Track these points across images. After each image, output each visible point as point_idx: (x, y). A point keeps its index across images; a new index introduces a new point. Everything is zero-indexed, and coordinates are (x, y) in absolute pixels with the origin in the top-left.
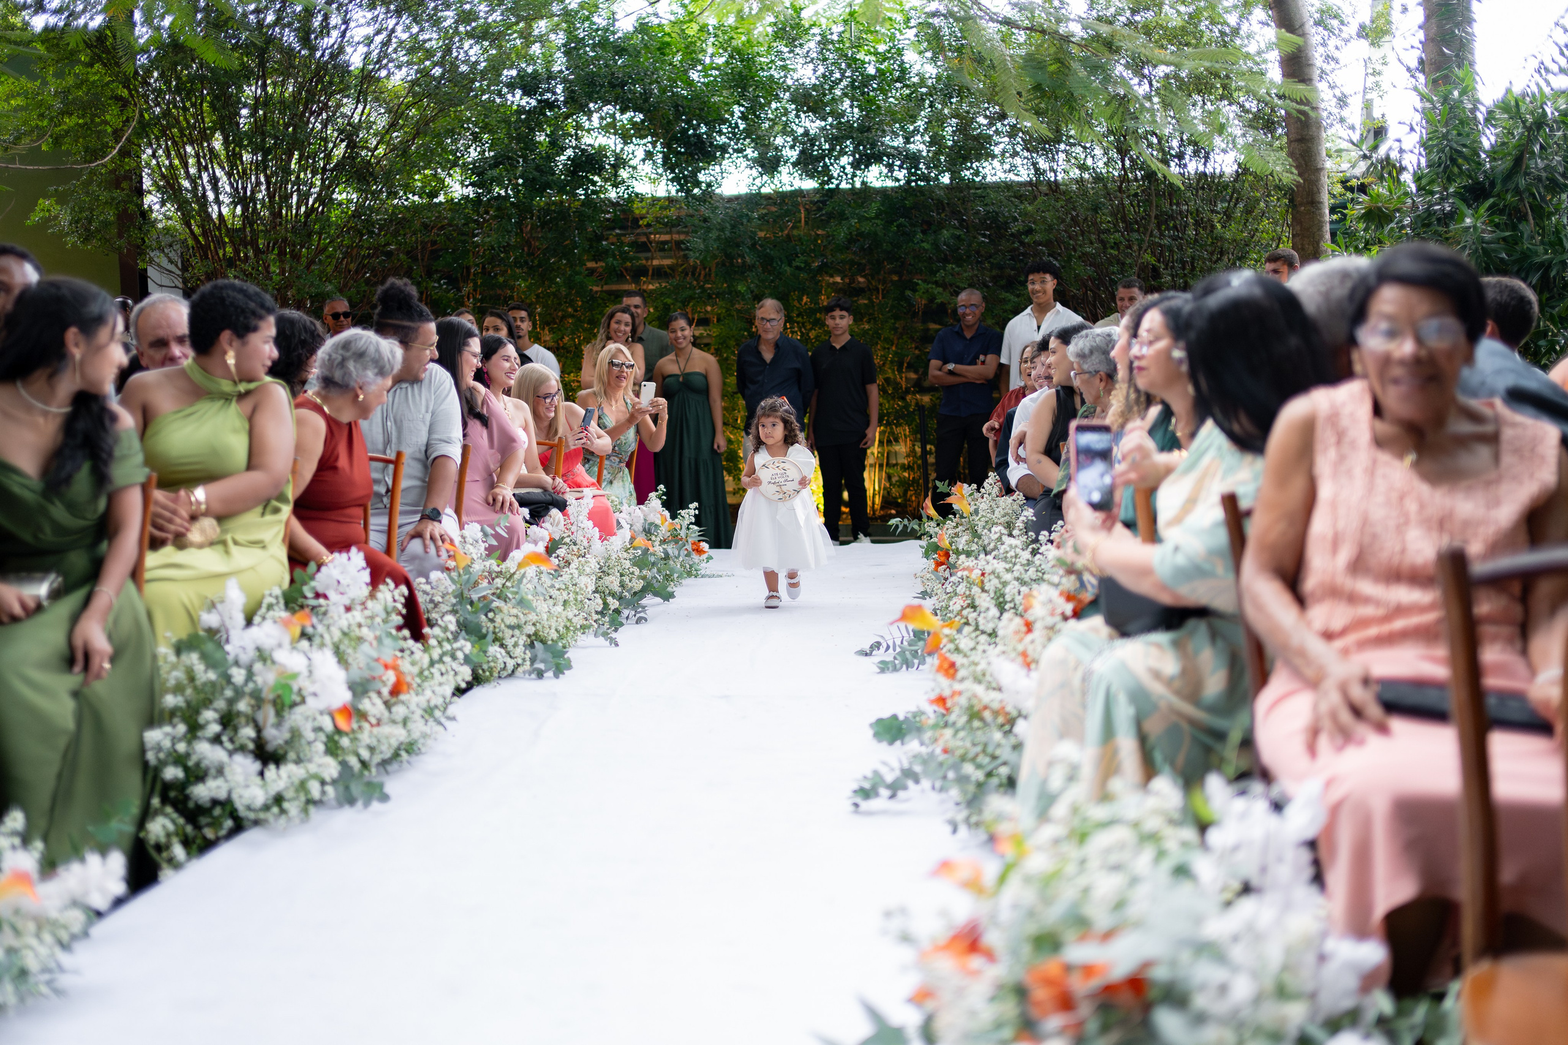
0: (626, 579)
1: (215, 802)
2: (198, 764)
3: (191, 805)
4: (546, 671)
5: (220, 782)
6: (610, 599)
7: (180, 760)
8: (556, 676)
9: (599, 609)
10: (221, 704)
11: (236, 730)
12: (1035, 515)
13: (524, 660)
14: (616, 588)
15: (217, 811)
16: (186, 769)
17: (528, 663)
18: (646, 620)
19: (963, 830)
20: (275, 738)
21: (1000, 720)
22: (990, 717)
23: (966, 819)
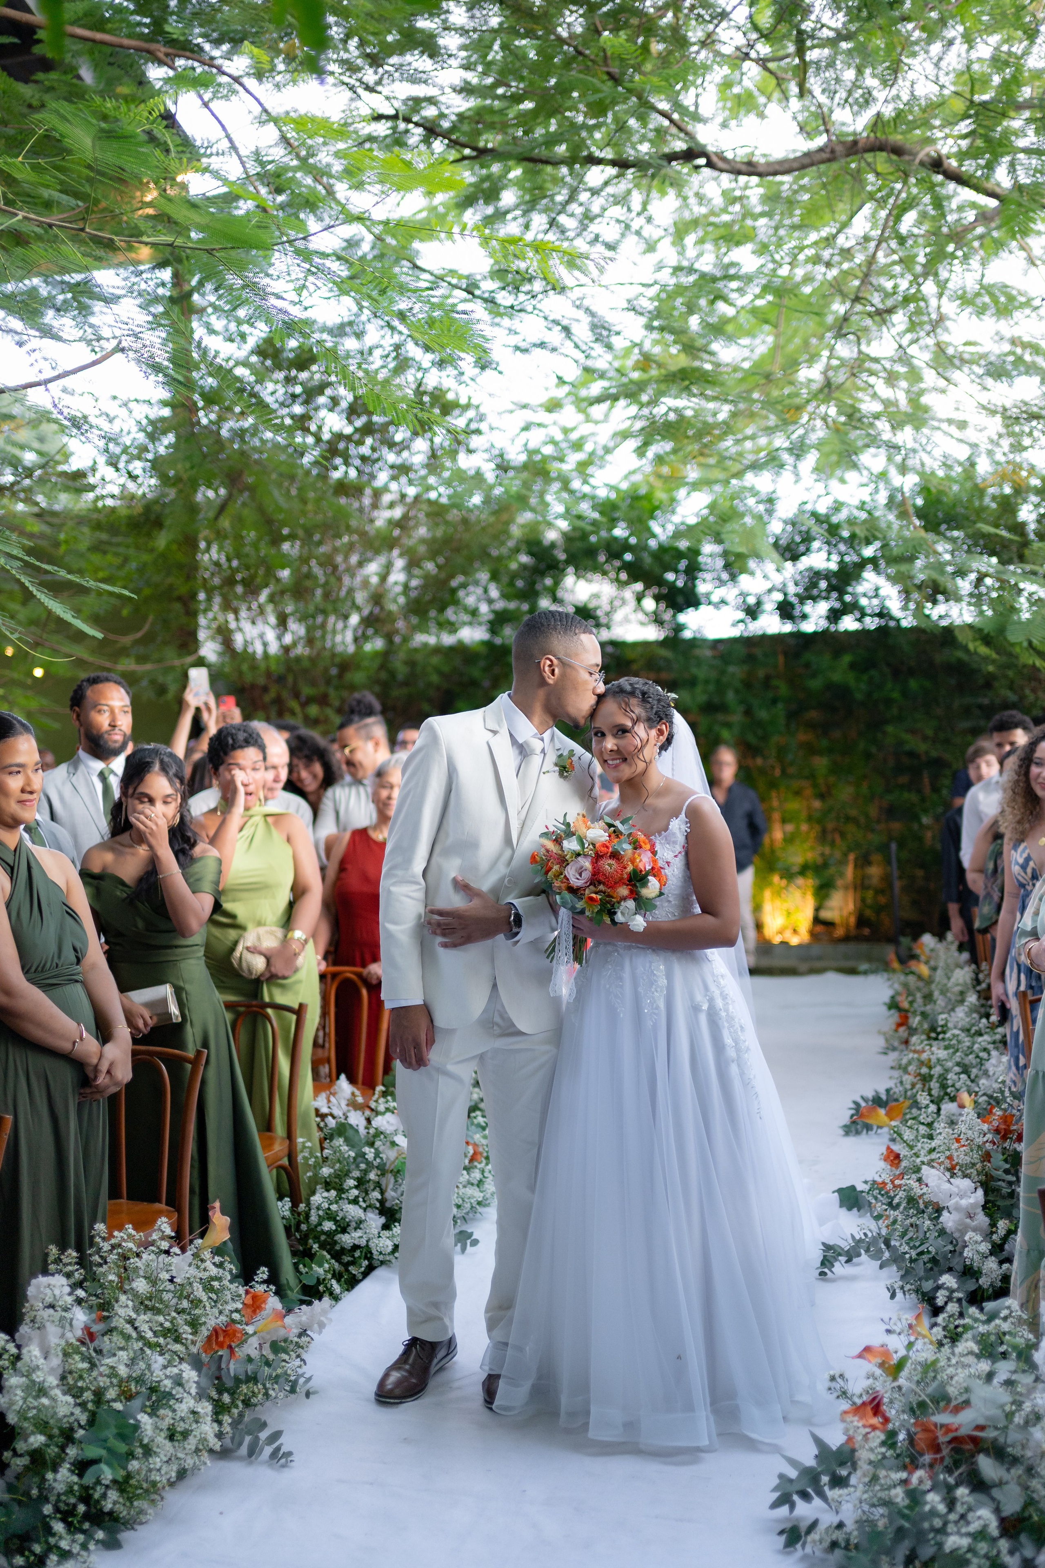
1: (355, 1247)
2: (343, 1219)
3: (338, 1247)
5: (359, 1233)
7: (330, 1216)
10: (356, 1174)
11: (367, 1194)
15: (357, 1254)
16: (336, 1222)
19: (899, 1295)
20: (394, 1199)
21: (930, 1209)
22: (922, 1206)
23: (902, 1288)
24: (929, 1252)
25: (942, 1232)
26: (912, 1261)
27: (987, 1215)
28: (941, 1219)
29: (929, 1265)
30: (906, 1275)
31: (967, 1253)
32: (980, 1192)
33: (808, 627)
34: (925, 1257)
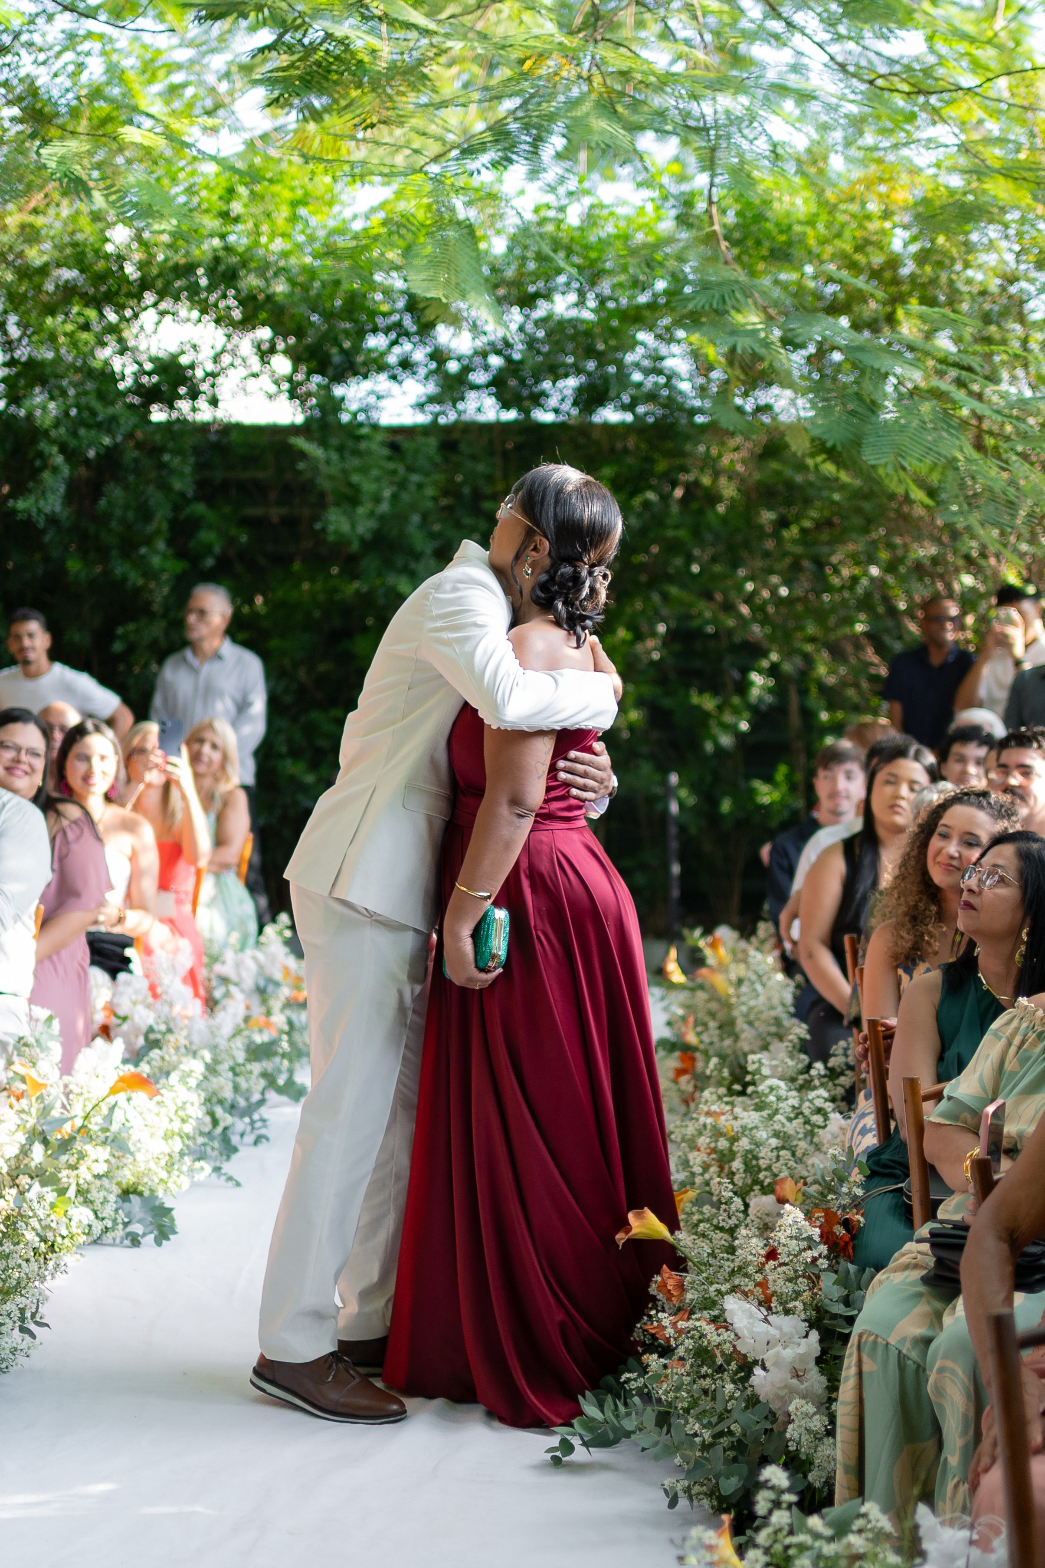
0: (241, 1081)
4: (144, 1235)
6: (219, 1111)
8: (158, 1242)
9: (207, 1129)
12: (809, 1032)
13: (115, 1221)
14: (228, 1094)
17: (121, 1227)
18: (267, 1139)
19: (683, 1502)
21: (733, 1366)
22: (719, 1361)
23: (687, 1490)
24: (731, 1433)
25: (753, 1401)
26: (705, 1447)
27: (822, 1372)
28: (754, 1380)
29: (731, 1454)
30: (694, 1469)
31: (791, 1432)
32: (814, 1336)
33: (545, 417)
34: (725, 1441)
